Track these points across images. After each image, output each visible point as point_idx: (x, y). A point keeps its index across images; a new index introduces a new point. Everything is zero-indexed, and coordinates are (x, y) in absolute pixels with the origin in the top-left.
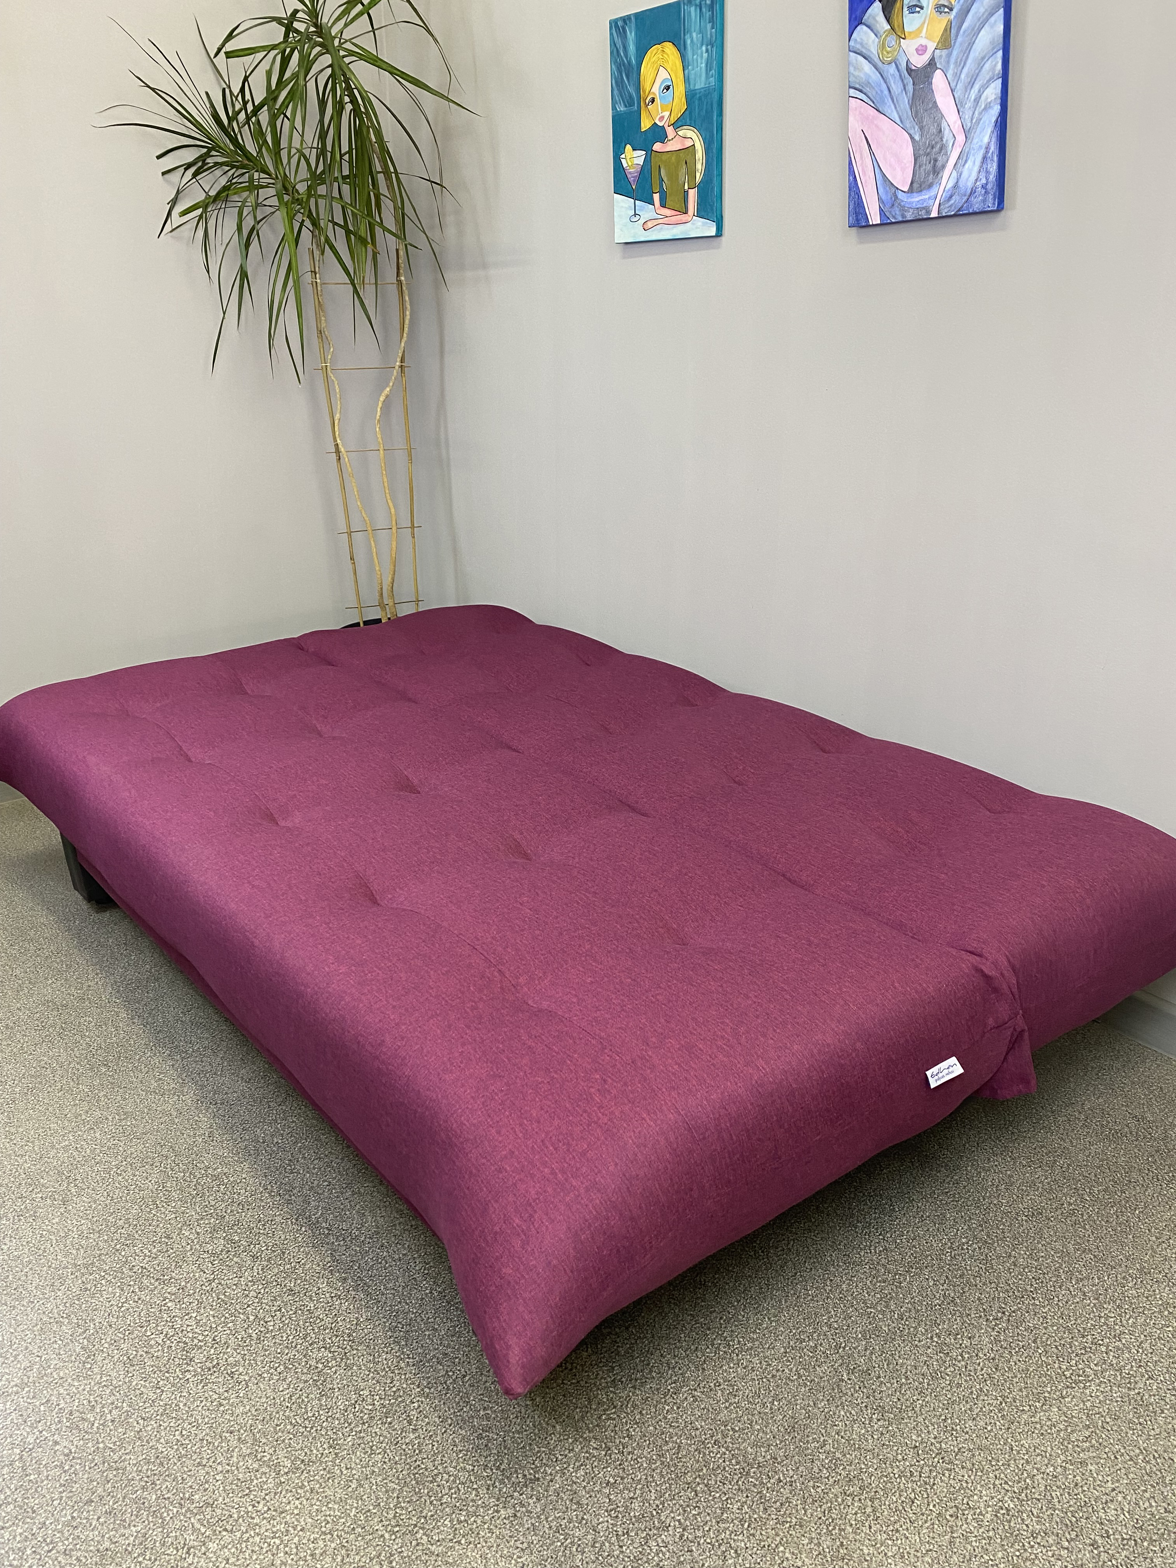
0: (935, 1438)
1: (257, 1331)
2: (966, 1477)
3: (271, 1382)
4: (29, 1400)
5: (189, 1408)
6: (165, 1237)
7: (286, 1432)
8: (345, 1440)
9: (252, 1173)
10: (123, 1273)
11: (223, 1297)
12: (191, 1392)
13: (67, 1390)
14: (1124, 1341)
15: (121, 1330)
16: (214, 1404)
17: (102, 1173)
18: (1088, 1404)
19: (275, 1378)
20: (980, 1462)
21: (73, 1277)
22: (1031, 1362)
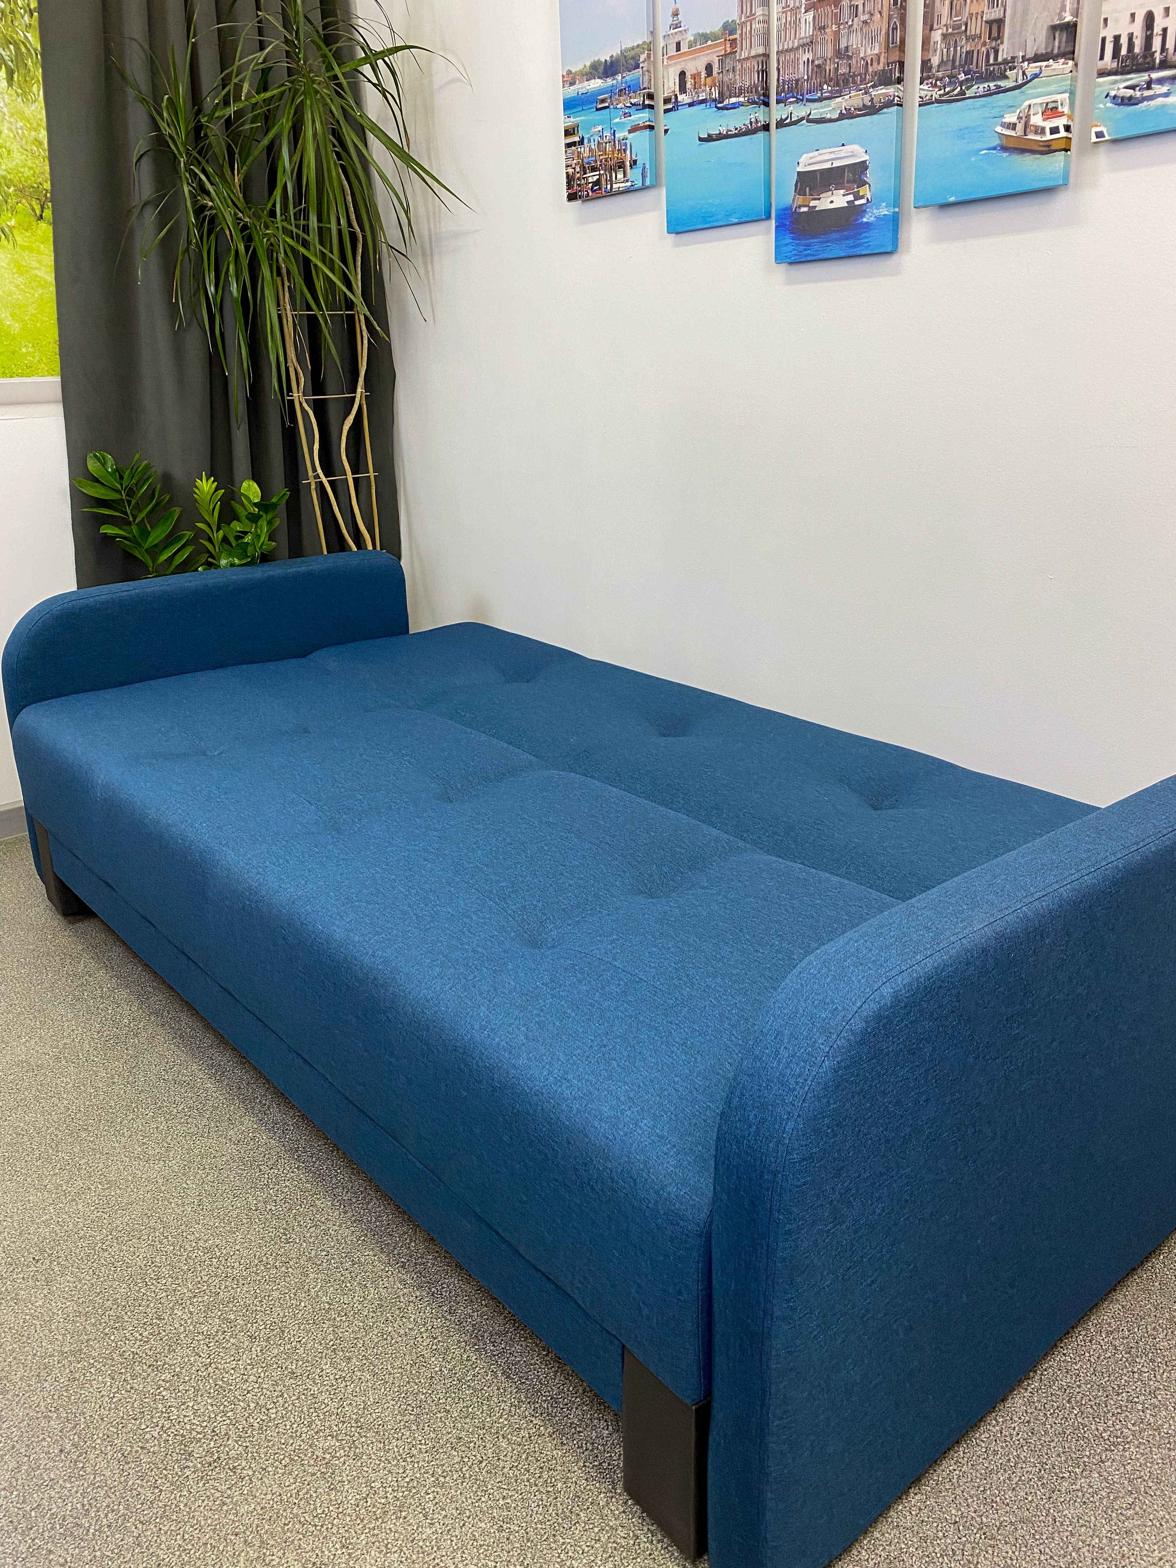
0: (975, 1512)
1: (258, 1420)
2: (1010, 1553)
3: (276, 1477)
4: (18, 1505)
5: (190, 1508)
6: (156, 1318)
7: (294, 1532)
8: (358, 1538)
9: (245, 1244)
10: (113, 1360)
11: (221, 1383)
12: (192, 1491)
13: (59, 1493)
14: (1159, 1397)
15: (114, 1423)
16: (217, 1503)
17: (86, 1249)
18: (1129, 1468)
19: (281, 1471)
20: (1023, 1536)
21: (59, 1365)
22: (1067, 1424)
